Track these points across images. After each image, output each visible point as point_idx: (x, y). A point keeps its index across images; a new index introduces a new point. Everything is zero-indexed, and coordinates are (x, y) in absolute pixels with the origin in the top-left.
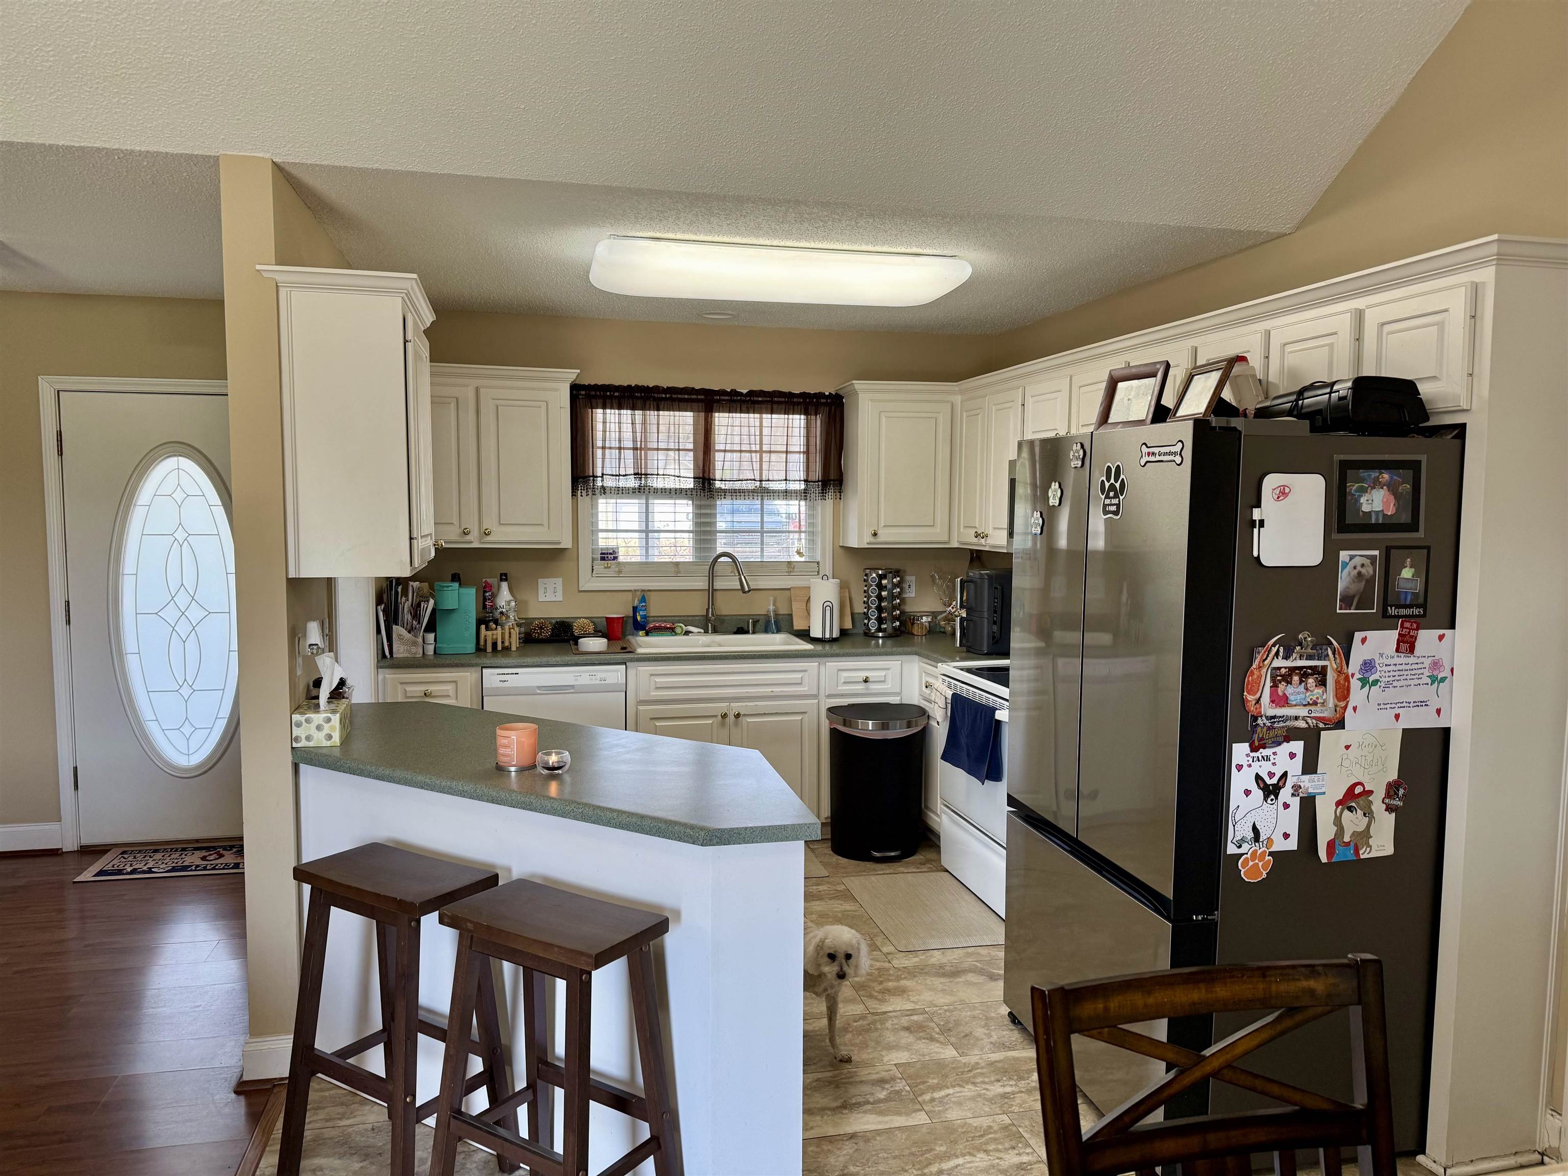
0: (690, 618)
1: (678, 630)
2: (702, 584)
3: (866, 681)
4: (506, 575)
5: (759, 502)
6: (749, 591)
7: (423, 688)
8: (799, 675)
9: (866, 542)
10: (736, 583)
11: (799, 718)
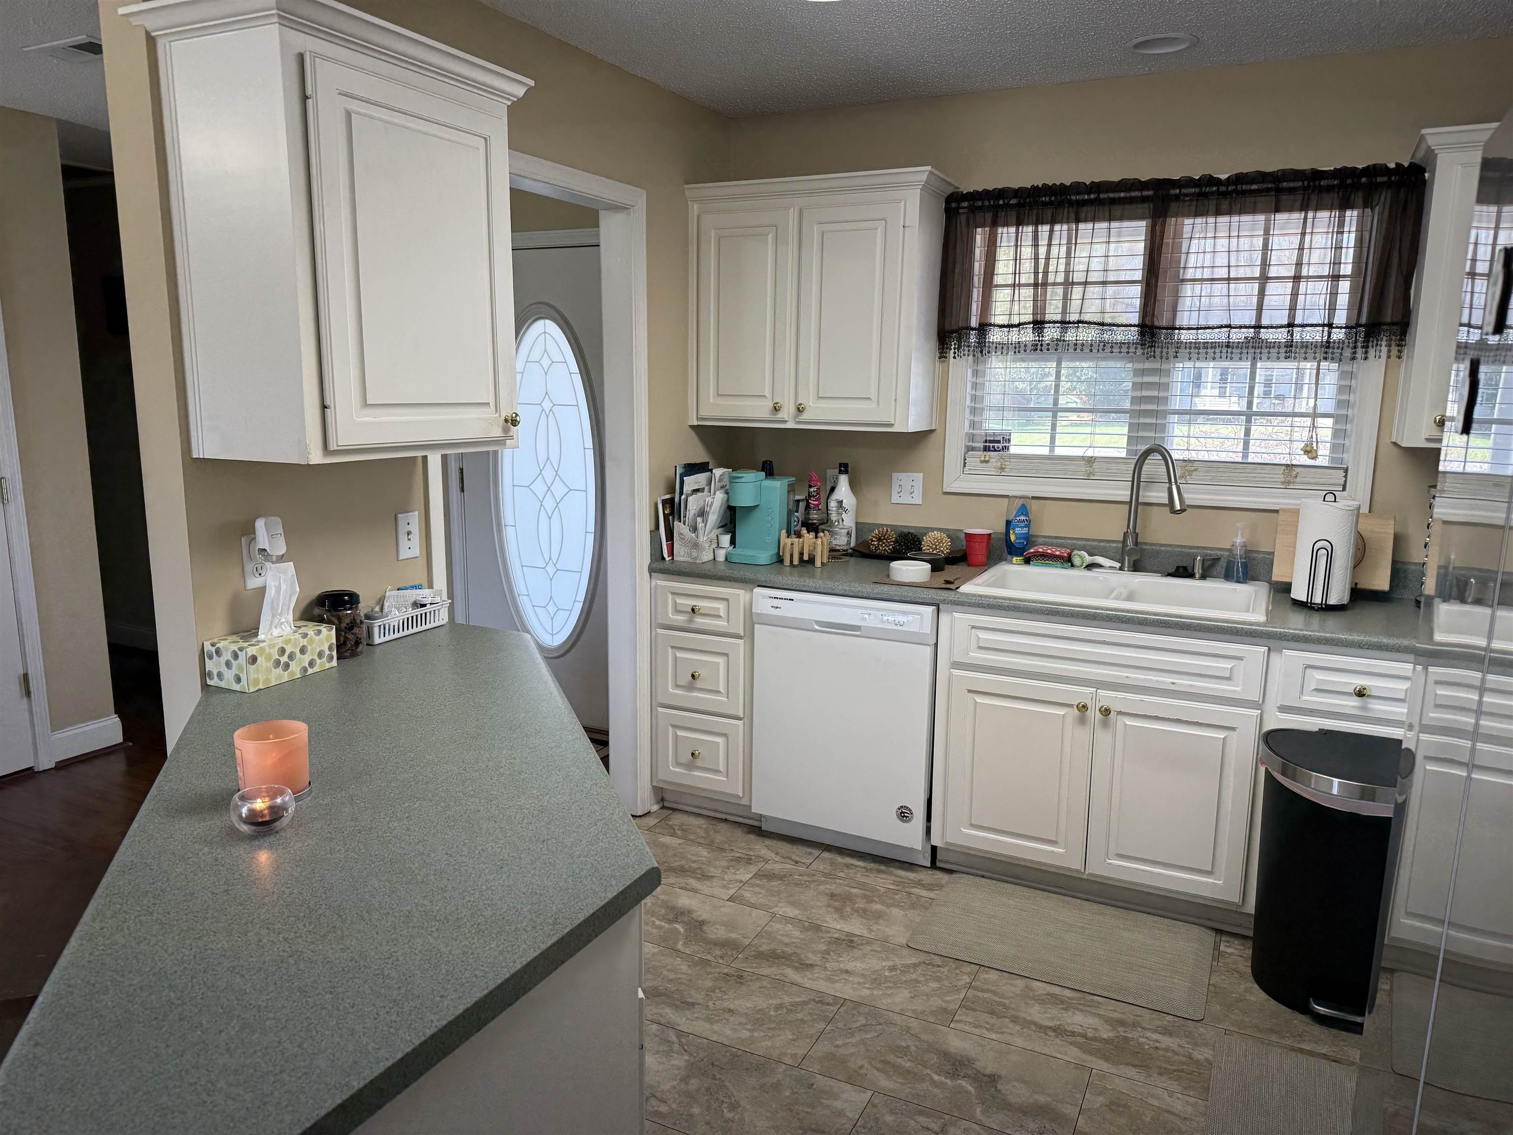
0: (1102, 544)
1: (1076, 561)
2: (1123, 493)
3: (1360, 693)
4: (846, 466)
5: (1248, 364)
6: (1182, 511)
7: (692, 602)
8: (1227, 665)
9: (1424, 437)
10: (1161, 494)
11: (1221, 735)
